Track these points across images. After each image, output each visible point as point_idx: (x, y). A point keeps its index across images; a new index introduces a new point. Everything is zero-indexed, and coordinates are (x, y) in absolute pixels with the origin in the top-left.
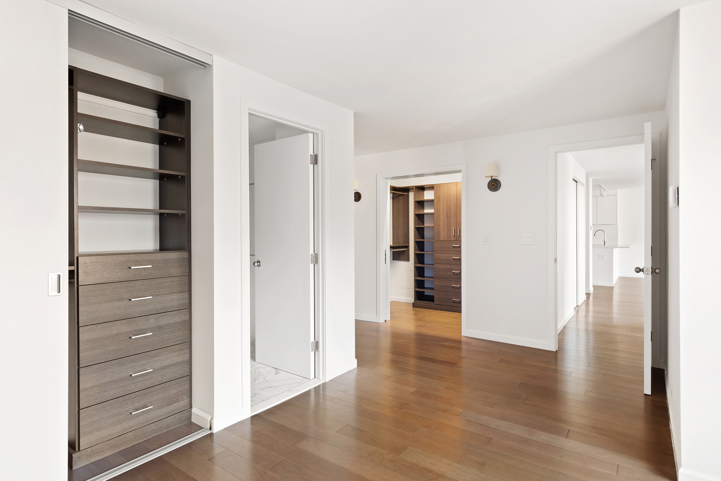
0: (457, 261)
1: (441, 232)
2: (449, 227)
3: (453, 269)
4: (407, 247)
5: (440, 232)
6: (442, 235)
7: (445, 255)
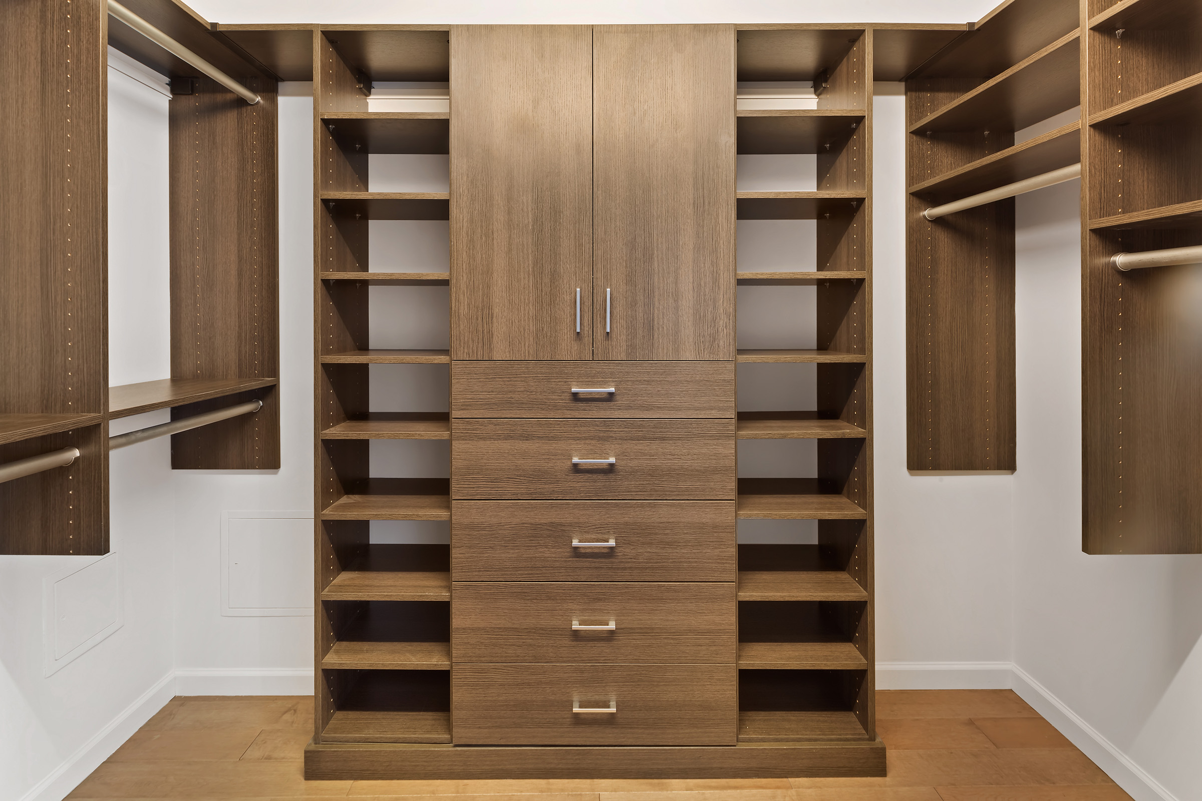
0: (595, 476)
1: (496, 310)
2: (546, 280)
3: (571, 525)
4: (270, 393)
5: (490, 308)
6: (500, 329)
7: (524, 445)
